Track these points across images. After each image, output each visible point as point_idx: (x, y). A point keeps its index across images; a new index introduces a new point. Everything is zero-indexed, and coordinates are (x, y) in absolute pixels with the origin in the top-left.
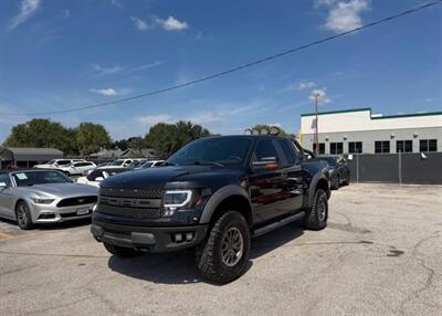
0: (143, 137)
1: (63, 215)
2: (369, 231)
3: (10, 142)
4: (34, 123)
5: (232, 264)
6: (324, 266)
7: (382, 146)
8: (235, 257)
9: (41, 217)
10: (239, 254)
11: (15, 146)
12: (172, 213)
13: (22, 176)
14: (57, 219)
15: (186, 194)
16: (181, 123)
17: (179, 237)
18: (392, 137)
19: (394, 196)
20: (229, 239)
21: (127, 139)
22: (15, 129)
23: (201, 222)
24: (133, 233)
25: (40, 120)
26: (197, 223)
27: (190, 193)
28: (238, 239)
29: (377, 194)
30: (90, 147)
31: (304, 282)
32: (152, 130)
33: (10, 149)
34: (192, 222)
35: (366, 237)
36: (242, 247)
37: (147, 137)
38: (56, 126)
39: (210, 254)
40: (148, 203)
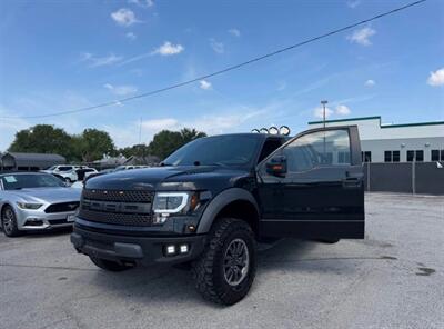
0: (147, 144)
1: (51, 222)
2: (390, 245)
3: (13, 148)
4: (38, 129)
5: (236, 283)
6: (344, 286)
7: (392, 156)
8: (239, 275)
9: (28, 223)
10: (244, 271)
11: (18, 151)
12: (163, 220)
13: (11, 179)
14: (45, 226)
15: (181, 198)
16: (186, 130)
17: (171, 250)
18: (403, 147)
19: (410, 207)
20: (233, 252)
21: (131, 146)
22: (18, 135)
23: (199, 231)
24: (116, 244)
25: (45, 126)
26: (194, 233)
27: (185, 196)
28: (243, 252)
29: (391, 205)
30: (93, 154)
31: (323, 306)
32: (156, 137)
33: (12, 154)
34: (187, 232)
35: (388, 252)
36: (247, 262)
37: (151, 144)
38: (60, 132)
39: (210, 271)
40: (136, 207)
